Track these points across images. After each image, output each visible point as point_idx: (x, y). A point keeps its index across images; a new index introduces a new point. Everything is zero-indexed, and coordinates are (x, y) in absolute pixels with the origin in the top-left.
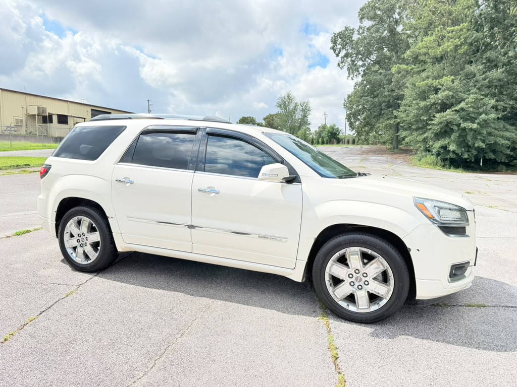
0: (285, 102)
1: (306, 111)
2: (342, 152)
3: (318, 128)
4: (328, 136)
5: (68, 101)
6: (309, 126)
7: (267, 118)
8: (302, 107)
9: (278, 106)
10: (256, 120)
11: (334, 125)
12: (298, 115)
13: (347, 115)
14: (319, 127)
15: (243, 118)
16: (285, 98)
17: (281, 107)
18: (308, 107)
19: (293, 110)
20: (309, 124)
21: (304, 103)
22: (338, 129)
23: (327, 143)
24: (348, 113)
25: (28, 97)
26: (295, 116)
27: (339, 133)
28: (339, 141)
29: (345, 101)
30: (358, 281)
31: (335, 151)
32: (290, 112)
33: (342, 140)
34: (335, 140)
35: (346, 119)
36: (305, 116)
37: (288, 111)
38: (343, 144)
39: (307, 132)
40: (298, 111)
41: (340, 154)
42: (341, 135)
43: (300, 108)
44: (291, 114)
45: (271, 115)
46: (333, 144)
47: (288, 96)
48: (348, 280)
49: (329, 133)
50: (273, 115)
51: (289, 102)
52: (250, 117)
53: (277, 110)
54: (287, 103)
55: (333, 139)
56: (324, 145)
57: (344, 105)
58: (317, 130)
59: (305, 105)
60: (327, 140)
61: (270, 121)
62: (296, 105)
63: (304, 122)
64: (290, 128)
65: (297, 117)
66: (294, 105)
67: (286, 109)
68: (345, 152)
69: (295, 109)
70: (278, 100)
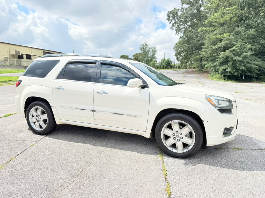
0: (144, 47)
1: (154, 52)
4: (166, 64)
5: (31, 48)
6: (156, 60)
7: (134, 55)
8: (152, 50)
9: (140, 49)
10: (129, 56)
11: (169, 59)
12: (151, 54)
14: (161, 60)
15: (122, 55)
16: (143, 45)
18: (155, 50)
20: (156, 58)
21: (153, 47)
22: (171, 61)
23: (165, 68)
24: (176, 52)
25: (11, 46)
26: (149, 54)
27: (172, 63)
28: (171, 67)
29: (174, 46)
30: (177, 137)
31: (169, 72)
32: (146, 52)
33: (173, 66)
34: (169, 67)
35: (175, 55)
36: (154, 54)
38: (173, 68)
39: (155, 63)
40: (151, 52)
41: (172, 74)
43: (151, 50)
45: (136, 54)
46: (168, 68)
47: (145, 44)
48: (172, 137)
49: (166, 63)
50: (138, 54)
51: (146, 47)
52: (126, 55)
53: (140, 51)
55: (168, 66)
56: (164, 69)
57: (174, 48)
58: (160, 61)
59: (154, 48)
60: (165, 67)
61: (136, 57)
62: (149, 48)
63: (153, 57)
64: (146, 61)
65: (150, 55)
66: (148, 49)
67: (144, 51)
68: (175, 72)
69: (149, 51)
70: (140, 46)
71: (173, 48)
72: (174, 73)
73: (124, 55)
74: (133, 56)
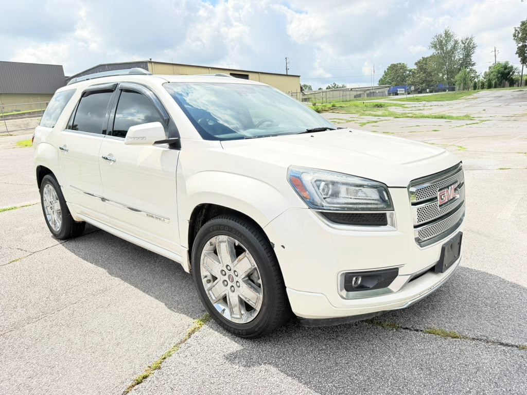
0: (442, 41)
1: (469, 49)
2: (511, 97)
3: (488, 69)
4: (498, 78)
6: (474, 68)
7: (419, 62)
8: (463, 45)
9: (432, 47)
10: (408, 66)
11: (507, 63)
12: (459, 55)
13: (518, 48)
14: (490, 68)
15: (392, 65)
16: (441, 37)
17: (435, 47)
18: (472, 44)
19: (451, 50)
20: (474, 65)
21: (467, 39)
22: (512, 67)
23: (495, 87)
24: (520, 45)
25: (175, 67)
26: (454, 57)
27: (514, 72)
28: (513, 83)
29: (516, 30)
31: (501, 96)
32: (448, 53)
33: (517, 80)
34: (507, 82)
35: (517, 53)
36: (468, 55)
37: (445, 51)
38: (518, 86)
39: (473, 75)
40: (459, 50)
41: (507, 99)
42: (516, 76)
43: (461, 45)
44: (449, 54)
45: (424, 59)
46: (504, 87)
47: (446, 34)
49: (499, 73)
50: (427, 58)
51: (446, 41)
52: (400, 64)
53: (431, 52)
54: (444, 41)
55: (504, 81)
56: (492, 89)
57: (514, 36)
58: (487, 70)
59: (467, 41)
60: (496, 83)
61: (422, 66)
62: (456, 42)
63: (467, 61)
64: (448, 72)
65: (457, 57)
66: (453, 43)
67: (443, 49)
68: (515, 96)
69: (454, 48)
70: (432, 40)
71: (512, 36)
72: (514, 98)
73: (395, 63)
74: (416, 64)
